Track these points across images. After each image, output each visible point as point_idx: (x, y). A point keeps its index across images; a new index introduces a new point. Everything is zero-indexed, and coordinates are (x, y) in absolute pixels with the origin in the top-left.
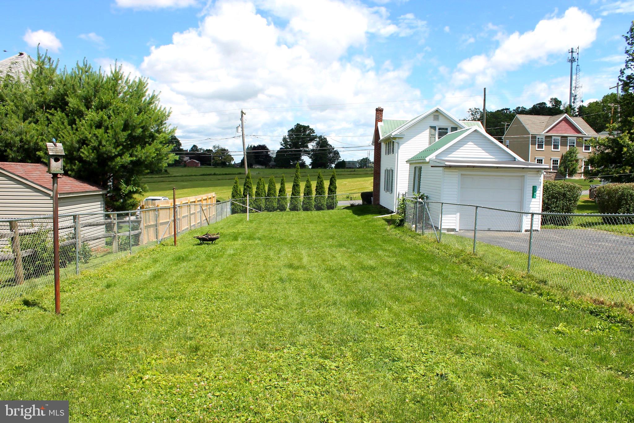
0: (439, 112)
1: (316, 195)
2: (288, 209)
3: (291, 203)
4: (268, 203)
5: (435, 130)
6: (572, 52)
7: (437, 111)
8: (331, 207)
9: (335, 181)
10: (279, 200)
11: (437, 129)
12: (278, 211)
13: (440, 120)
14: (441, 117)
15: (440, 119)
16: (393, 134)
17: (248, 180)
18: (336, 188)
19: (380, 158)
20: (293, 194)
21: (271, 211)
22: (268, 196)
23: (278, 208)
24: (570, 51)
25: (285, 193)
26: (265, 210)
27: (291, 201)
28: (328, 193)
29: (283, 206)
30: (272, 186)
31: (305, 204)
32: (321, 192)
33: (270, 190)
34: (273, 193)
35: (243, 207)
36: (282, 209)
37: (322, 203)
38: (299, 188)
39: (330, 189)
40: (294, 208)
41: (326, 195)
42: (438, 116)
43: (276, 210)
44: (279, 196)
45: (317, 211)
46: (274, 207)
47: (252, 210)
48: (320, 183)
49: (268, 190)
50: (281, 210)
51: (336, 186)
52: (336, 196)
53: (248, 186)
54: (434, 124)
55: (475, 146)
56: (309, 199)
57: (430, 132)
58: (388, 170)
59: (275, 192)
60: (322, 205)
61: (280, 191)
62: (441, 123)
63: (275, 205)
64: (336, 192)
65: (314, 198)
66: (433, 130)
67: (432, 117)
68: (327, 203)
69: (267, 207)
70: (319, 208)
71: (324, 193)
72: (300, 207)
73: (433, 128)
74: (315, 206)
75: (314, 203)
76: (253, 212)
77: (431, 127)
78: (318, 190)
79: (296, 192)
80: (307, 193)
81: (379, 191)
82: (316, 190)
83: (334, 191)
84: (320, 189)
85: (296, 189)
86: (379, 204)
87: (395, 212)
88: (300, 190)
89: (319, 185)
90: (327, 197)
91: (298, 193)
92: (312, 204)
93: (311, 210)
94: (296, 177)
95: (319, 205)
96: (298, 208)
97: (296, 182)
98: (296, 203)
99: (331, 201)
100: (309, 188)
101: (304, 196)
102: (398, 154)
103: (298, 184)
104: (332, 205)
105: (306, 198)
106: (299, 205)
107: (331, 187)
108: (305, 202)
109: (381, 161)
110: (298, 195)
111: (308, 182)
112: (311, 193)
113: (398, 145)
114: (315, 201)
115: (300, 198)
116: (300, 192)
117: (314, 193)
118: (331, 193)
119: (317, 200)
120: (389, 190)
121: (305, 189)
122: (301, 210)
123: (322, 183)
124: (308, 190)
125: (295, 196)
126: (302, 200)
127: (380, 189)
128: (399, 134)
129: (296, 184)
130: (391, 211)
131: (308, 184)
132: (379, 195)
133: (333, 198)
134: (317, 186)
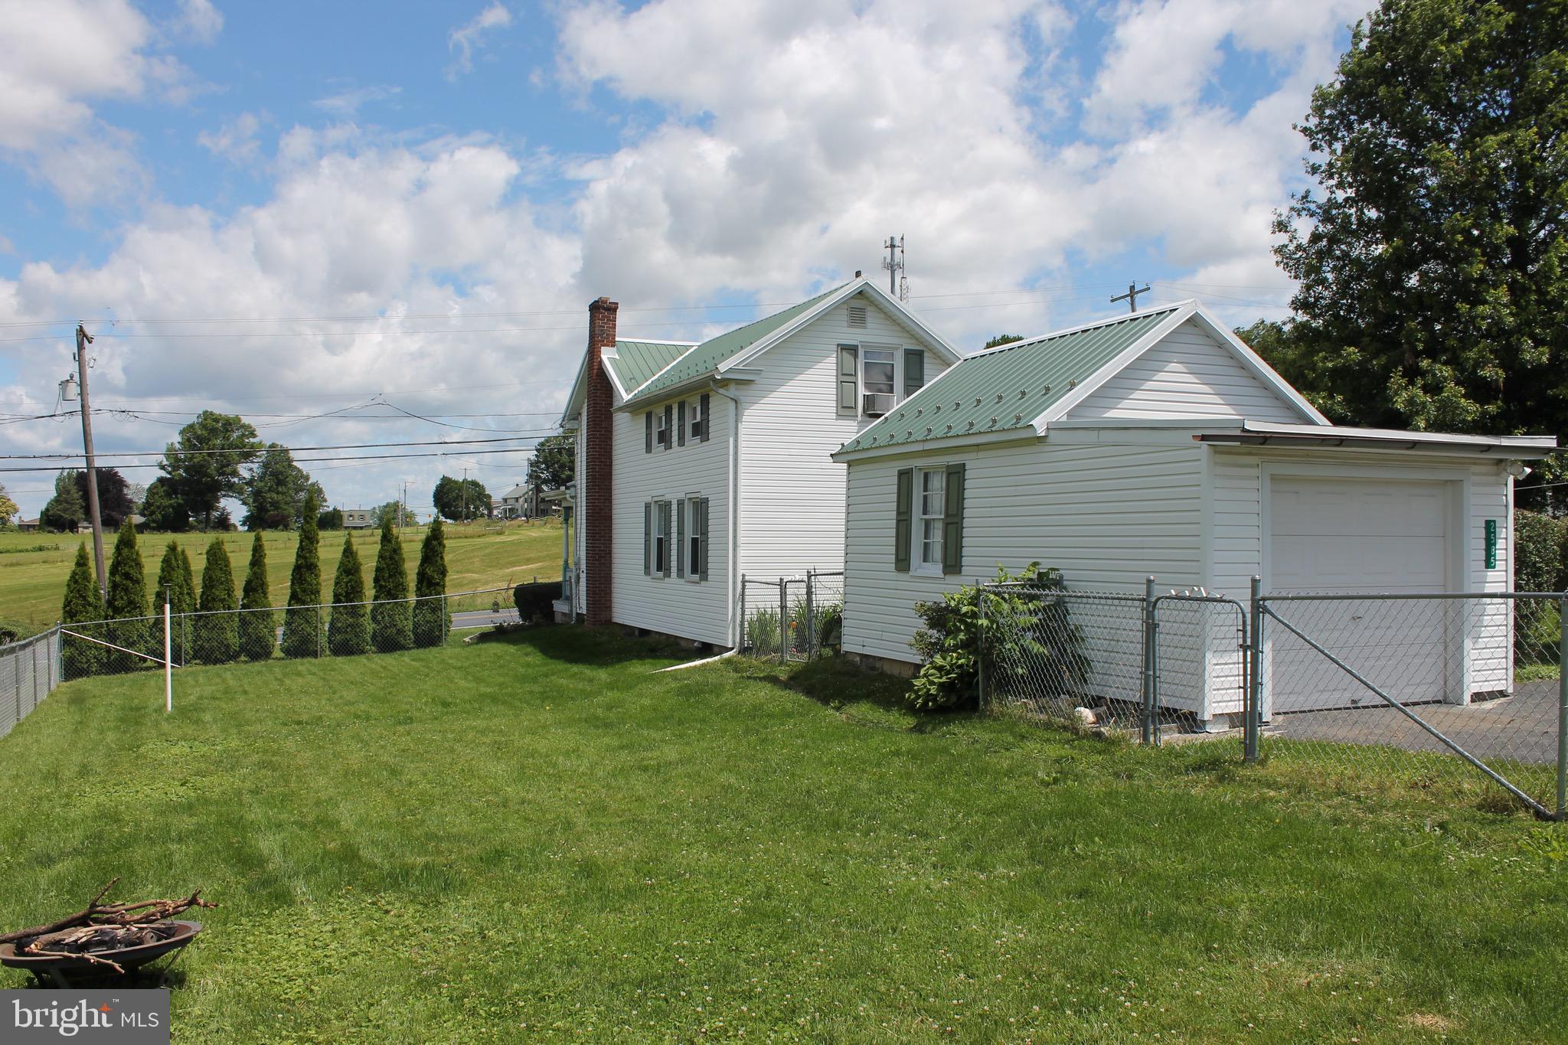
0: (867, 298)
1: (376, 598)
2: (277, 653)
3: (291, 631)
4: (204, 633)
5: (856, 356)
6: (893, 246)
7: (860, 294)
8: (430, 637)
9: (440, 549)
10: (244, 622)
11: (861, 353)
12: (243, 658)
13: (869, 325)
14: (871, 316)
15: (869, 320)
16: (723, 367)
17: (125, 551)
18: (443, 572)
19: (611, 466)
20: (294, 597)
21: (216, 661)
22: (204, 607)
23: (243, 649)
24: (888, 244)
25: (265, 594)
26: (195, 657)
27: (288, 624)
28: (419, 589)
29: (259, 640)
30: (219, 574)
31: (339, 630)
32: (396, 587)
33: (212, 587)
34: (223, 595)
35: (108, 650)
36: (257, 651)
37: (400, 626)
38: (317, 576)
39: (422, 577)
40: (301, 648)
41: (412, 599)
42: (862, 310)
43: (234, 657)
44: (244, 606)
45: (382, 656)
46: (228, 646)
47: (145, 660)
48: (391, 558)
49: (205, 587)
50: (254, 657)
51: (444, 566)
52: (445, 599)
53: (127, 576)
54: (853, 336)
55: (1191, 378)
56: (354, 612)
57: (840, 365)
58: (665, 507)
59: (230, 592)
60: (400, 632)
61: (249, 589)
62: (872, 334)
63: (233, 638)
64: (444, 587)
65: (369, 610)
66: (847, 357)
67: (844, 315)
68: (416, 626)
69: (202, 647)
70: (388, 644)
71: (405, 589)
72: (323, 640)
73: (853, 350)
74: (374, 637)
75: (370, 627)
76: (148, 669)
77: (843, 348)
78: (385, 581)
79: (304, 591)
80: (347, 592)
81: (611, 577)
82: (376, 580)
83: (438, 584)
84: (390, 576)
85: (305, 580)
86: (611, 620)
87: (732, 649)
88: (318, 584)
89: (386, 563)
90: (413, 606)
91: (312, 593)
92: (364, 631)
93: (362, 652)
94: (307, 537)
95: (389, 631)
96: (316, 646)
97: (307, 555)
98: (308, 629)
99: (429, 616)
100: (353, 574)
101: (334, 603)
102: (736, 441)
103: (312, 564)
104: (431, 631)
105: (341, 609)
106: (317, 636)
107: (429, 571)
108: (339, 625)
109: (614, 477)
110: (311, 600)
111: (347, 557)
112: (361, 592)
113: (736, 408)
114: (374, 619)
115: (320, 612)
116: (318, 592)
117: (369, 591)
118: (427, 591)
119: (379, 617)
120: (680, 573)
121: (337, 578)
122: (328, 652)
123: (397, 558)
124: (347, 583)
125: (304, 603)
126: (327, 619)
127: (611, 570)
128: (740, 367)
129: (307, 562)
130: (704, 644)
131: (349, 562)
132: (611, 590)
133: (436, 608)
134: (378, 570)
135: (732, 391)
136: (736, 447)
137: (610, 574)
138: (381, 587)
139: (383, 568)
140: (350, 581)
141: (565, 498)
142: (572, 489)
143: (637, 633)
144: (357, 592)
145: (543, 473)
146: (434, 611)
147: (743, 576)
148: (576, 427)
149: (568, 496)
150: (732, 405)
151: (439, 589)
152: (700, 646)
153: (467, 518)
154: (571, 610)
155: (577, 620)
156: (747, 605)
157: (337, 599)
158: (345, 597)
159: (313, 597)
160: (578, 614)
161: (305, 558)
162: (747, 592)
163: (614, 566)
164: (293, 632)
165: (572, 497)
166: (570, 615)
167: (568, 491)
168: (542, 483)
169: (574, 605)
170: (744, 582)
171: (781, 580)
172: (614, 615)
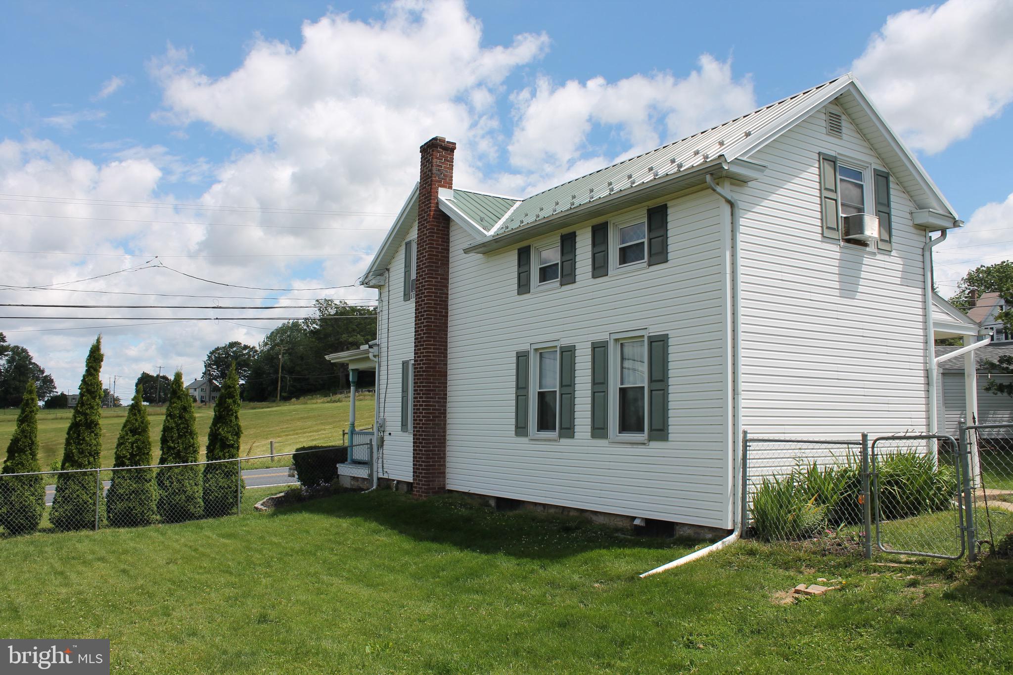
0: (842, 105)
1: (162, 461)
2: (45, 524)
3: (63, 498)
5: (835, 170)
7: (839, 98)
8: (224, 504)
9: (234, 408)
10: (7, 489)
11: (838, 167)
13: (844, 136)
14: (847, 126)
15: (844, 130)
18: (238, 433)
19: (447, 316)
20: (69, 458)
25: (33, 455)
27: (60, 490)
28: (210, 451)
29: (24, 510)
31: (121, 498)
32: (186, 448)
36: (21, 523)
37: (189, 493)
38: (98, 435)
39: (214, 438)
40: (75, 519)
41: (202, 459)
42: (839, 117)
44: (8, 471)
45: (170, 527)
48: (181, 417)
50: (17, 530)
51: (239, 427)
52: (239, 463)
56: (140, 476)
57: (822, 177)
58: (562, 353)
60: (190, 499)
61: (15, 450)
62: (848, 147)
64: (238, 449)
65: (155, 474)
66: (828, 169)
68: (207, 492)
70: (176, 513)
71: (195, 452)
72: (101, 509)
73: (833, 162)
74: (160, 504)
75: (155, 492)
77: (825, 158)
78: (173, 442)
79: (81, 452)
80: (131, 454)
81: (445, 439)
82: (164, 441)
83: (232, 446)
84: (180, 437)
85: (84, 439)
86: (444, 488)
87: (730, 532)
88: (98, 444)
89: (175, 422)
90: (203, 470)
91: (91, 455)
92: (149, 498)
93: (147, 522)
94: (89, 391)
95: (177, 498)
96: (94, 516)
97: (88, 411)
98: (85, 497)
99: (222, 482)
100: (139, 434)
101: (115, 466)
102: (734, 255)
103: (92, 422)
104: (225, 497)
105: (124, 473)
106: (95, 504)
107: (223, 431)
108: (121, 491)
109: (449, 329)
110: (89, 463)
111: (135, 414)
112: (148, 454)
113: (732, 215)
114: (161, 484)
115: (100, 476)
116: (98, 453)
117: (156, 453)
118: (221, 454)
119: (167, 483)
120: (599, 430)
121: (122, 437)
122: (105, 522)
123: (187, 416)
124: (132, 444)
125: (80, 466)
126: (107, 485)
127: (445, 432)
128: (745, 159)
129: (86, 420)
130: (648, 521)
131: (136, 420)
132: (445, 454)
133: (231, 472)
134: (166, 429)
135: (726, 190)
136: (734, 264)
137: (445, 436)
138: (169, 448)
139: (172, 428)
140: (136, 441)
141: (368, 357)
142: (376, 348)
143: (492, 503)
144: (144, 454)
145: (214, 372)
146: (228, 475)
147: (745, 433)
148: (382, 283)
149: (371, 355)
150: (727, 209)
151: (233, 451)
152: (643, 524)
153: (160, 401)
154: (371, 475)
155: (379, 485)
156: (750, 472)
157: (120, 461)
158: (129, 459)
159: (92, 459)
160: (379, 479)
161: (85, 414)
162: (749, 454)
163: (448, 427)
164: (66, 500)
165: (375, 356)
166: (369, 480)
167: (371, 350)
168: (213, 379)
169: (375, 469)
170: (745, 441)
171: (865, 436)
172: (447, 481)
